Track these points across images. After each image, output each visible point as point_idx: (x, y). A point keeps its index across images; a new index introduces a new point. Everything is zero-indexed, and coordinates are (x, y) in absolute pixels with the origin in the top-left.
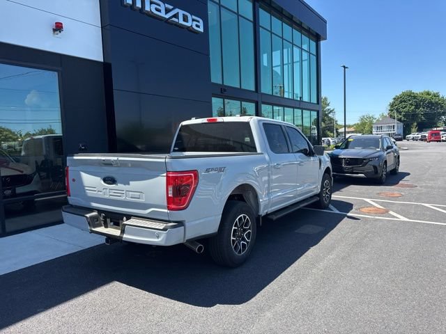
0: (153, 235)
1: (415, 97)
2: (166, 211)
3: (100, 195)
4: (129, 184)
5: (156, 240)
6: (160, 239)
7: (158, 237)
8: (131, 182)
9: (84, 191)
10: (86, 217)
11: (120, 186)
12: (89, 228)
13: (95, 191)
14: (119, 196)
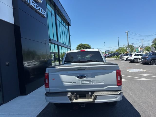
0: (114, 98)
1: (83, 45)
2: (116, 86)
3: (75, 84)
4: (95, 77)
5: (116, 99)
6: (117, 99)
7: (116, 98)
8: (95, 76)
9: (62, 84)
10: (68, 96)
11: (89, 79)
12: (70, 101)
13: (71, 83)
14: (89, 83)
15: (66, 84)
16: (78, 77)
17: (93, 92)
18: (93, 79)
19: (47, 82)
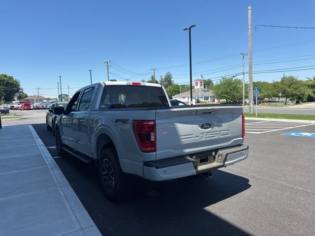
2: (241, 138)
4: (221, 126)
6: (245, 156)
8: (223, 124)
10: (193, 162)
11: (216, 128)
12: (195, 171)
13: (192, 137)
14: (214, 136)
15: (185, 141)
16: (202, 127)
17: (216, 150)
18: (220, 128)
19: (152, 139)
